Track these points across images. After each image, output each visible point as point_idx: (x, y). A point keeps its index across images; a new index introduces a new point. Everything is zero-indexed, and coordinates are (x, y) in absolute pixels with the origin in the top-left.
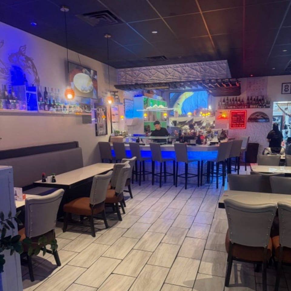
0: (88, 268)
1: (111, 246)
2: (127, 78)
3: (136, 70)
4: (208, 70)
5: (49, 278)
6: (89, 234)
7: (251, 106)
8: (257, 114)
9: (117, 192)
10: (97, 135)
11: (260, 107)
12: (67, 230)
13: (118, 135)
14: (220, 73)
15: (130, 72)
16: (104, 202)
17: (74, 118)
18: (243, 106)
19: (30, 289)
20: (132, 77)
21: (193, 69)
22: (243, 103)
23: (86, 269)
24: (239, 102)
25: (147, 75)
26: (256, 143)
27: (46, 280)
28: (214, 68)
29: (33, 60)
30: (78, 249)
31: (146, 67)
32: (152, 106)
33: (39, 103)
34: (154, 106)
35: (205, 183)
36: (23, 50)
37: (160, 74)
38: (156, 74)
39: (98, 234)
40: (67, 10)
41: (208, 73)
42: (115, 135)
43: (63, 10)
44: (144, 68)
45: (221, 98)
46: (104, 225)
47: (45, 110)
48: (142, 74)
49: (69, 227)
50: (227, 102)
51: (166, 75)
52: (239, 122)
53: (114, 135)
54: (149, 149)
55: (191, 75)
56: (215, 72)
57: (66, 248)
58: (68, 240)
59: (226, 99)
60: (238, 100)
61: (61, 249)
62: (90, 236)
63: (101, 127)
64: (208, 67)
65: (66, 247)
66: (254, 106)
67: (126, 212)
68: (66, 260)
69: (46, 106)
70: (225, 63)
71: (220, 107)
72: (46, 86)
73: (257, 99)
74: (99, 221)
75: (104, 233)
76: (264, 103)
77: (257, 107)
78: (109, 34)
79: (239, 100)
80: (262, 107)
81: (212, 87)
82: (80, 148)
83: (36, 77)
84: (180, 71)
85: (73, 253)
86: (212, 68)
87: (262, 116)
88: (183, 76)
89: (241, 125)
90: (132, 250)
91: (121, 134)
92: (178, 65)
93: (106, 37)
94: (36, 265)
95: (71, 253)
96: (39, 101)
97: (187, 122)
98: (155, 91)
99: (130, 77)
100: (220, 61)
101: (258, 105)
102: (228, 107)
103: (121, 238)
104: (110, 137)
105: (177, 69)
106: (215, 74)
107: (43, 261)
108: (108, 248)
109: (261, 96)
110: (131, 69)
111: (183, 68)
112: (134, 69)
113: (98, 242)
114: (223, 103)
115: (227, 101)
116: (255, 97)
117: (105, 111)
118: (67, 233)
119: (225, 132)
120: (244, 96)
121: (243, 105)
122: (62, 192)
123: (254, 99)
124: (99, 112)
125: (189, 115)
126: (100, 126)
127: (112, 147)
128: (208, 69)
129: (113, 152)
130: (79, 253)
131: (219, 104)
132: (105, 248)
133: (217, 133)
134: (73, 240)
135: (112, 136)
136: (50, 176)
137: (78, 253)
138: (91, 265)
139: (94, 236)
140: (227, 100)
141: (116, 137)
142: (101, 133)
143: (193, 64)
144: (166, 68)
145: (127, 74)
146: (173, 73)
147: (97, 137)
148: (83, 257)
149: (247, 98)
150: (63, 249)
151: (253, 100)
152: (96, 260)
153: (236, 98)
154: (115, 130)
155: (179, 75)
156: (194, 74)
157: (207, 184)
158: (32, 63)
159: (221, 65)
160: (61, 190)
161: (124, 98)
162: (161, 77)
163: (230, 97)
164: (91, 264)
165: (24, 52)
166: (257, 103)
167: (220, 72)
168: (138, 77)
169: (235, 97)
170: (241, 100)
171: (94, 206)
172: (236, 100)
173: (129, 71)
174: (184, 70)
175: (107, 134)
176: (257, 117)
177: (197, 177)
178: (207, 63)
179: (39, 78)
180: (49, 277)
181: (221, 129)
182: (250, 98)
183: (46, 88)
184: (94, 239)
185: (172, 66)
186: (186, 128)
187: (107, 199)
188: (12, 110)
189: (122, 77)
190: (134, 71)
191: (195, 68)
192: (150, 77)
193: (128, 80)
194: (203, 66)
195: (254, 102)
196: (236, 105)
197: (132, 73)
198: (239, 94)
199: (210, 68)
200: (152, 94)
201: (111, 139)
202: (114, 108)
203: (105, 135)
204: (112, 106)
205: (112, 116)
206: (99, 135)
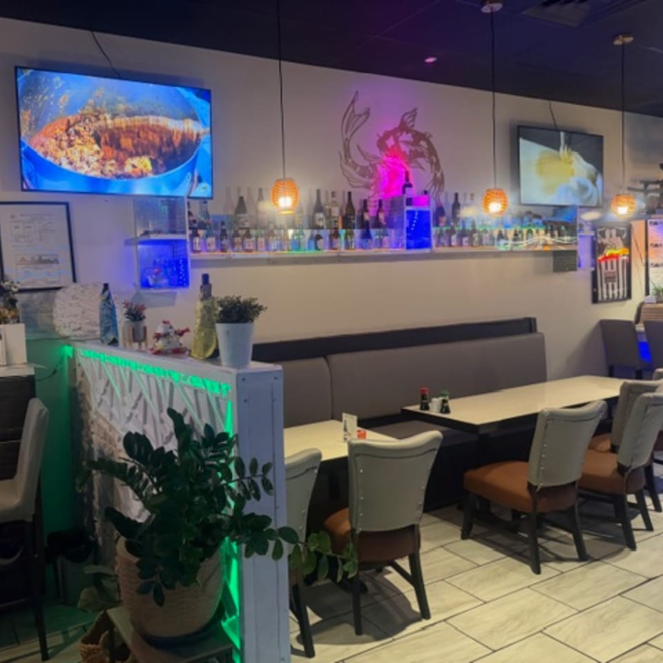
0: (494, 651)
1: (580, 612)
5: (394, 640)
6: (525, 562)
9: (623, 463)
10: (595, 300)
12: (471, 535)
16: (577, 486)
17: (530, 260)
19: (347, 649)
23: (490, 651)
27: (387, 643)
29: (431, 136)
30: (484, 593)
33: (434, 230)
36: (409, 120)
39: (549, 569)
40: (497, 6)
42: (657, 299)
43: (486, 9)
46: (574, 548)
47: (450, 245)
49: (476, 529)
53: (655, 301)
57: (456, 581)
58: (467, 563)
61: (443, 580)
62: (527, 568)
63: (611, 278)
65: (458, 576)
67: (655, 527)
68: (448, 609)
69: (454, 237)
72: (457, 191)
74: (564, 533)
75: (567, 572)
78: (626, 34)
82: (540, 333)
83: (435, 175)
85: (472, 598)
90: (645, 646)
93: (618, 42)
94: (378, 598)
95: (464, 597)
96: (437, 225)
103: (619, 597)
104: (642, 304)
107: (394, 594)
108: (567, 615)
113: (543, 590)
117: (625, 236)
118: (470, 543)
122: (435, 439)
124: (605, 241)
126: (606, 279)
127: (640, 333)
129: (644, 349)
130: (485, 603)
132: (558, 612)
134: (479, 566)
135: (646, 302)
136: (437, 397)
137: (481, 602)
138: (504, 645)
139: (537, 571)
141: (660, 306)
142: (613, 295)
147: (597, 306)
148: (489, 617)
150: (447, 580)
152: (523, 637)
154: (657, 286)
158: (429, 143)
160: (435, 433)
164: (507, 644)
165: (411, 124)
171: (538, 490)
175: (629, 296)
179: (442, 175)
180: (395, 637)
183: (456, 195)
184: (537, 578)
187: (585, 477)
188: (374, 251)
201: (642, 311)
202: (659, 225)
203: (624, 299)
204: (654, 221)
205: (650, 249)
206: (603, 302)
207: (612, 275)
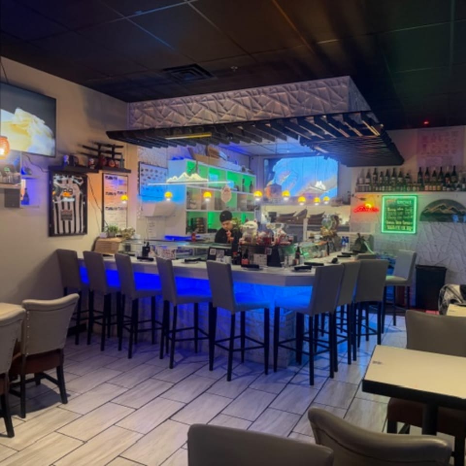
2: (146, 122)
3: (162, 105)
4: (306, 100)
7: (426, 187)
8: (441, 205)
11: (448, 189)
13: (114, 237)
14: (334, 106)
15: (151, 109)
18: (410, 186)
20: (154, 118)
21: (275, 98)
22: (408, 180)
24: (400, 179)
25: (183, 115)
26: (439, 265)
28: (321, 95)
31: (182, 98)
32: (178, 177)
34: (182, 176)
35: (291, 364)
37: (207, 111)
38: (200, 112)
41: (308, 107)
42: (108, 235)
44: (178, 99)
45: (363, 170)
48: (173, 112)
50: (373, 178)
51: (219, 113)
52: (401, 220)
53: (106, 236)
54: (156, 272)
55: (270, 112)
56: (323, 104)
59: (372, 171)
60: (398, 174)
63: (68, 217)
64: (307, 93)
66: (434, 187)
70: (345, 83)
71: (359, 187)
73: (441, 173)
76: (456, 182)
77: (441, 190)
79: (401, 175)
80: (453, 189)
81: (318, 138)
84: (249, 104)
86: (317, 95)
87: (453, 209)
88: (255, 115)
89: (406, 225)
91: (119, 234)
92: (243, 92)
97: (295, 215)
98: (222, 154)
99: (151, 119)
100: (334, 80)
101: (442, 184)
102: (377, 189)
104: (98, 238)
105: (242, 100)
106: (322, 108)
109: (450, 167)
110: (152, 103)
111: (256, 97)
112: (159, 101)
114: (367, 180)
115: (375, 176)
116: (437, 168)
119: (364, 240)
120: (411, 166)
121: (409, 184)
123: (435, 173)
125: (302, 202)
126: (63, 217)
128: (307, 97)
131: (358, 180)
133: (347, 241)
135: (101, 236)
140: (375, 173)
141: (108, 240)
143: (273, 88)
144: (221, 99)
145: (146, 113)
146: (233, 108)
147: (53, 239)
149: (418, 171)
151: (432, 173)
153: (394, 169)
154: (110, 225)
155: (246, 112)
156: (275, 111)
157: (293, 368)
159: (338, 87)
161: (139, 160)
162: (210, 119)
163: (382, 169)
166: (440, 180)
167: (335, 104)
168: (167, 118)
169: (391, 168)
170: (405, 175)
172: (394, 175)
173: (149, 106)
174: (256, 100)
176: (440, 209)
177: (262, 350)
178: (306, 84)
181: (355, 233)
182: (424, 171)
185: (231, 93)
186: (250, 227)
189: (137, 119)
190: (159, 105)
191: (279, 96)
192: (190, 119)
193: (147, 124)
194: (296, 92)
195: (434, 179)
196: (394, 185)
197: (155, 111)
198: (401, 161)
199: (313, 96)
200: (213, 156)
201: (97, 244)
202: (114, 180)
203: (80, 234)
204: (109, 176)
205: (106, 196)
206: (59, 235)
207: (69, 214)
